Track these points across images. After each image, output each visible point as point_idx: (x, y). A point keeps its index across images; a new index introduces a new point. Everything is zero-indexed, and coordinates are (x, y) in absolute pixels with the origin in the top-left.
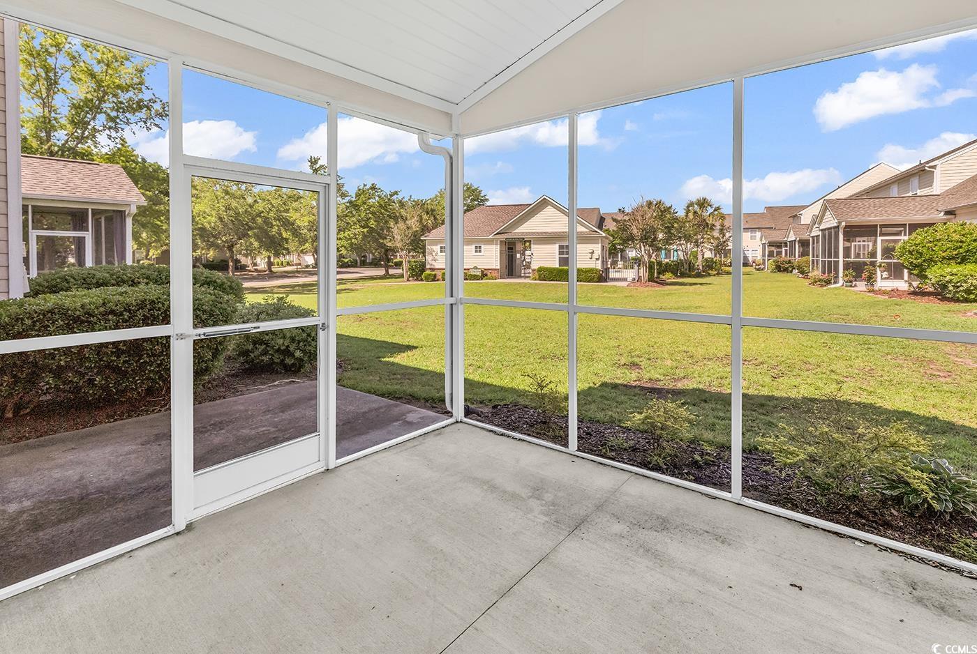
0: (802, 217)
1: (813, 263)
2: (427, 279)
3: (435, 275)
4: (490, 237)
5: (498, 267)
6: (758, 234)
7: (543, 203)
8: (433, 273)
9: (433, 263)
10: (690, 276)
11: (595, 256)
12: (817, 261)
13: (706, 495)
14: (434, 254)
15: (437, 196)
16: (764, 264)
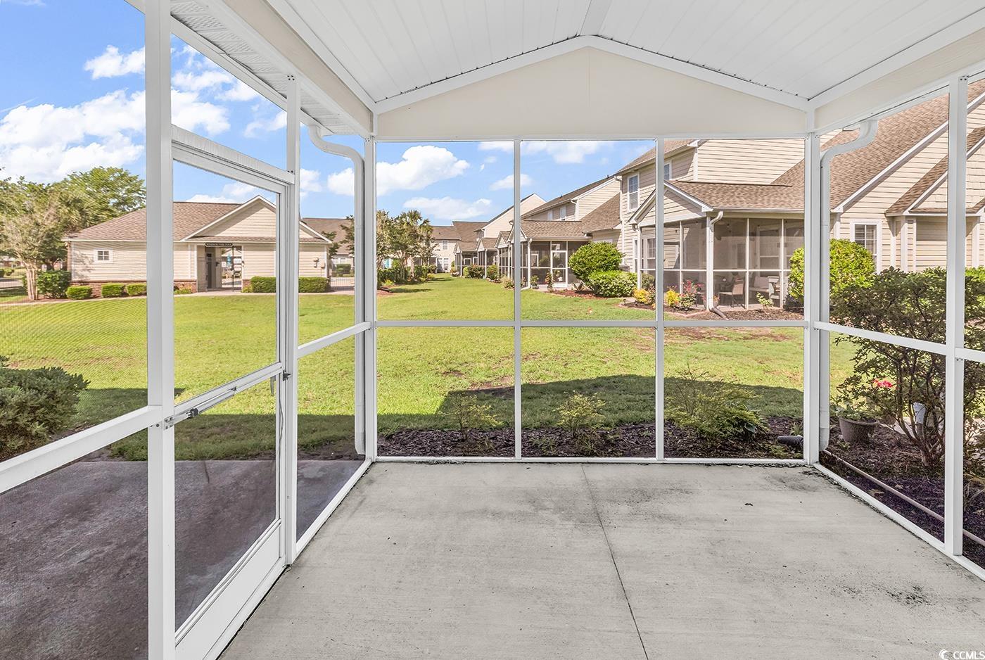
0: (485, 232)
1: (504, 270)
2: (76, 295)
3: (90, 291)
4: (183, 240)
5: (195, 278)
6: (453, 245)
7: (258, 205)
8: (86, 287)
9: (86, 273)
10: (406, 283)
11: (320, 264)
12: (507, 268)
13: (641, 464)
14: (86, 261)
15: (66, 180)
16: (459, 270)
